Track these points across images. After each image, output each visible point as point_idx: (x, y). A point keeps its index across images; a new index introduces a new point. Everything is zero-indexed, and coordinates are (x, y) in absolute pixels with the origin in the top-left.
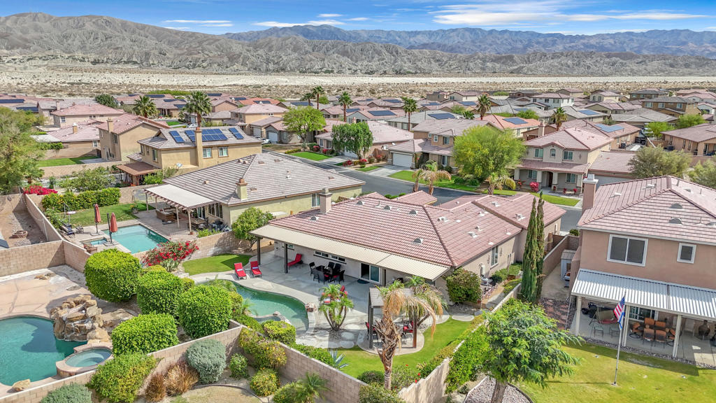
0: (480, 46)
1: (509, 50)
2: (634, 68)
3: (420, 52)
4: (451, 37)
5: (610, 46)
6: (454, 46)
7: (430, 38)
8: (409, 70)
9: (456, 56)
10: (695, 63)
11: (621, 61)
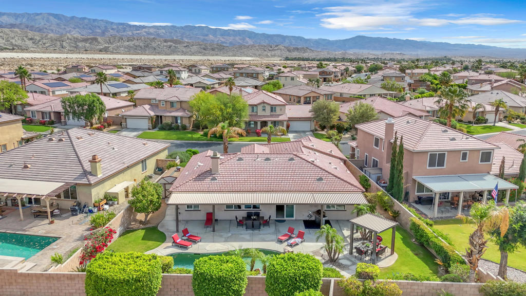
0: (65, 28)
1: (90, 33)
2: (184, 50)
3: (10, 31)
4: (36, 20)
5: (163, 34)
6: (41, 28)
7: (16, 19)
8: (6, 47)
9: (46, 36)
10: (217, 48)
11: (174, 45)
